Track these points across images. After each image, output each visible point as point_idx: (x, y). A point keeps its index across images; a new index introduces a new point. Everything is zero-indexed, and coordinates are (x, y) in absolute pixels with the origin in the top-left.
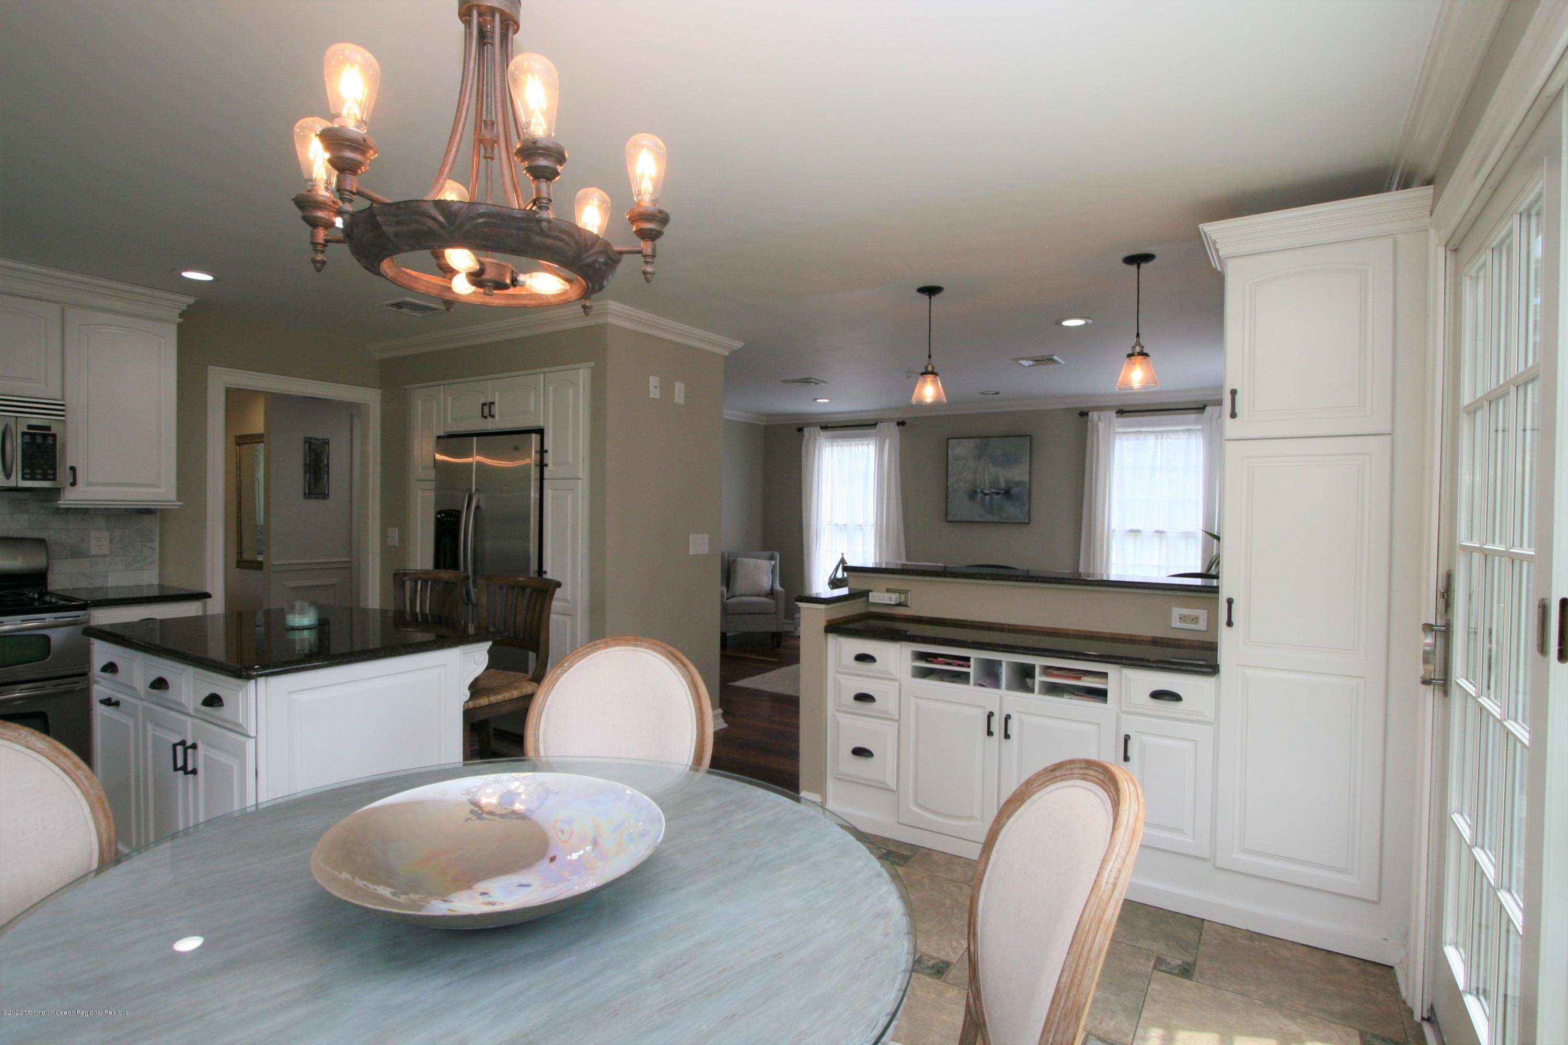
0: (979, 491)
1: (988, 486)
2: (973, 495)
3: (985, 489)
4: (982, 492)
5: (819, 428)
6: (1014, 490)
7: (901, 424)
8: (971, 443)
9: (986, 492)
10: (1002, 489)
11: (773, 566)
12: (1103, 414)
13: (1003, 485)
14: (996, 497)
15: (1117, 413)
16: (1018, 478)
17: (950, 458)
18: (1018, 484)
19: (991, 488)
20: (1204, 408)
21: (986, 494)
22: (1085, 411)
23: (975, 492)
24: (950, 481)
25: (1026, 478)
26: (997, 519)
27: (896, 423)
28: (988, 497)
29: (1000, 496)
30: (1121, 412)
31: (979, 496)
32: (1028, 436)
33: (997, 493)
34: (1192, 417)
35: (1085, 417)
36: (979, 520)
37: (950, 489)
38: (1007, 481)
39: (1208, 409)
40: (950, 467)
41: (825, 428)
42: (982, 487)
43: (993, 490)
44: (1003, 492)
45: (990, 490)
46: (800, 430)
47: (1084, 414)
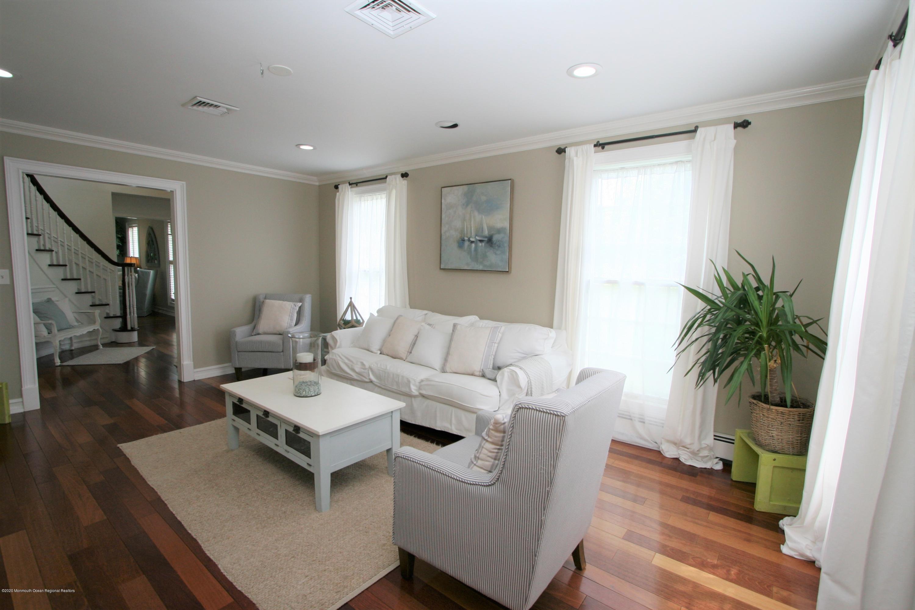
0: (466, 238)
1: (473, 234)
2: (461, 242)
3: (471, 237)
4: (469, 240)
5: (348, 184)
6: (495, 238)
7: (404, 175)
8: (460, 191)
9: (472, 239)
10: (486, 237)
11: (300, 307)
12: (580, 148)
13: (486, 233)
14: (480, 244)
15: (595, 146)
16: (499, 225)
17: (443, 206)
18: (499, 231)
19: (476, 235)
20: (695, 131)
21: (472, 242)
22: (563, 147)
23: (463, 240)
24: (444, 229)
25: (507, 225)
26: (481, 267)
27: (400, 176)
28: (473, 245)
29: (483, 244)
30: (601, 145)
31: (467, 243)
32: (510, 179)
33: (481, 241)
34: (681, 144)
35: (563, 153)
36: (466, 268)
37: (444, 237)
38: (490, 228)
39: (699, 130)
40: (443, 216)
41: (354, 184)
42: (469, 236)
43: (478, 238)
44: (486, 239)
45: (475, 237)
46: (336, 187)
47: (561, 151)
